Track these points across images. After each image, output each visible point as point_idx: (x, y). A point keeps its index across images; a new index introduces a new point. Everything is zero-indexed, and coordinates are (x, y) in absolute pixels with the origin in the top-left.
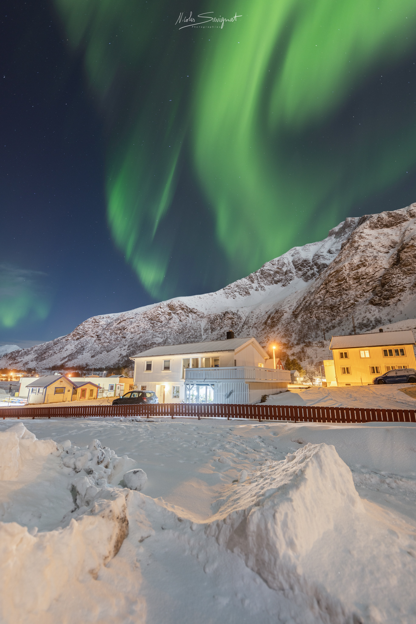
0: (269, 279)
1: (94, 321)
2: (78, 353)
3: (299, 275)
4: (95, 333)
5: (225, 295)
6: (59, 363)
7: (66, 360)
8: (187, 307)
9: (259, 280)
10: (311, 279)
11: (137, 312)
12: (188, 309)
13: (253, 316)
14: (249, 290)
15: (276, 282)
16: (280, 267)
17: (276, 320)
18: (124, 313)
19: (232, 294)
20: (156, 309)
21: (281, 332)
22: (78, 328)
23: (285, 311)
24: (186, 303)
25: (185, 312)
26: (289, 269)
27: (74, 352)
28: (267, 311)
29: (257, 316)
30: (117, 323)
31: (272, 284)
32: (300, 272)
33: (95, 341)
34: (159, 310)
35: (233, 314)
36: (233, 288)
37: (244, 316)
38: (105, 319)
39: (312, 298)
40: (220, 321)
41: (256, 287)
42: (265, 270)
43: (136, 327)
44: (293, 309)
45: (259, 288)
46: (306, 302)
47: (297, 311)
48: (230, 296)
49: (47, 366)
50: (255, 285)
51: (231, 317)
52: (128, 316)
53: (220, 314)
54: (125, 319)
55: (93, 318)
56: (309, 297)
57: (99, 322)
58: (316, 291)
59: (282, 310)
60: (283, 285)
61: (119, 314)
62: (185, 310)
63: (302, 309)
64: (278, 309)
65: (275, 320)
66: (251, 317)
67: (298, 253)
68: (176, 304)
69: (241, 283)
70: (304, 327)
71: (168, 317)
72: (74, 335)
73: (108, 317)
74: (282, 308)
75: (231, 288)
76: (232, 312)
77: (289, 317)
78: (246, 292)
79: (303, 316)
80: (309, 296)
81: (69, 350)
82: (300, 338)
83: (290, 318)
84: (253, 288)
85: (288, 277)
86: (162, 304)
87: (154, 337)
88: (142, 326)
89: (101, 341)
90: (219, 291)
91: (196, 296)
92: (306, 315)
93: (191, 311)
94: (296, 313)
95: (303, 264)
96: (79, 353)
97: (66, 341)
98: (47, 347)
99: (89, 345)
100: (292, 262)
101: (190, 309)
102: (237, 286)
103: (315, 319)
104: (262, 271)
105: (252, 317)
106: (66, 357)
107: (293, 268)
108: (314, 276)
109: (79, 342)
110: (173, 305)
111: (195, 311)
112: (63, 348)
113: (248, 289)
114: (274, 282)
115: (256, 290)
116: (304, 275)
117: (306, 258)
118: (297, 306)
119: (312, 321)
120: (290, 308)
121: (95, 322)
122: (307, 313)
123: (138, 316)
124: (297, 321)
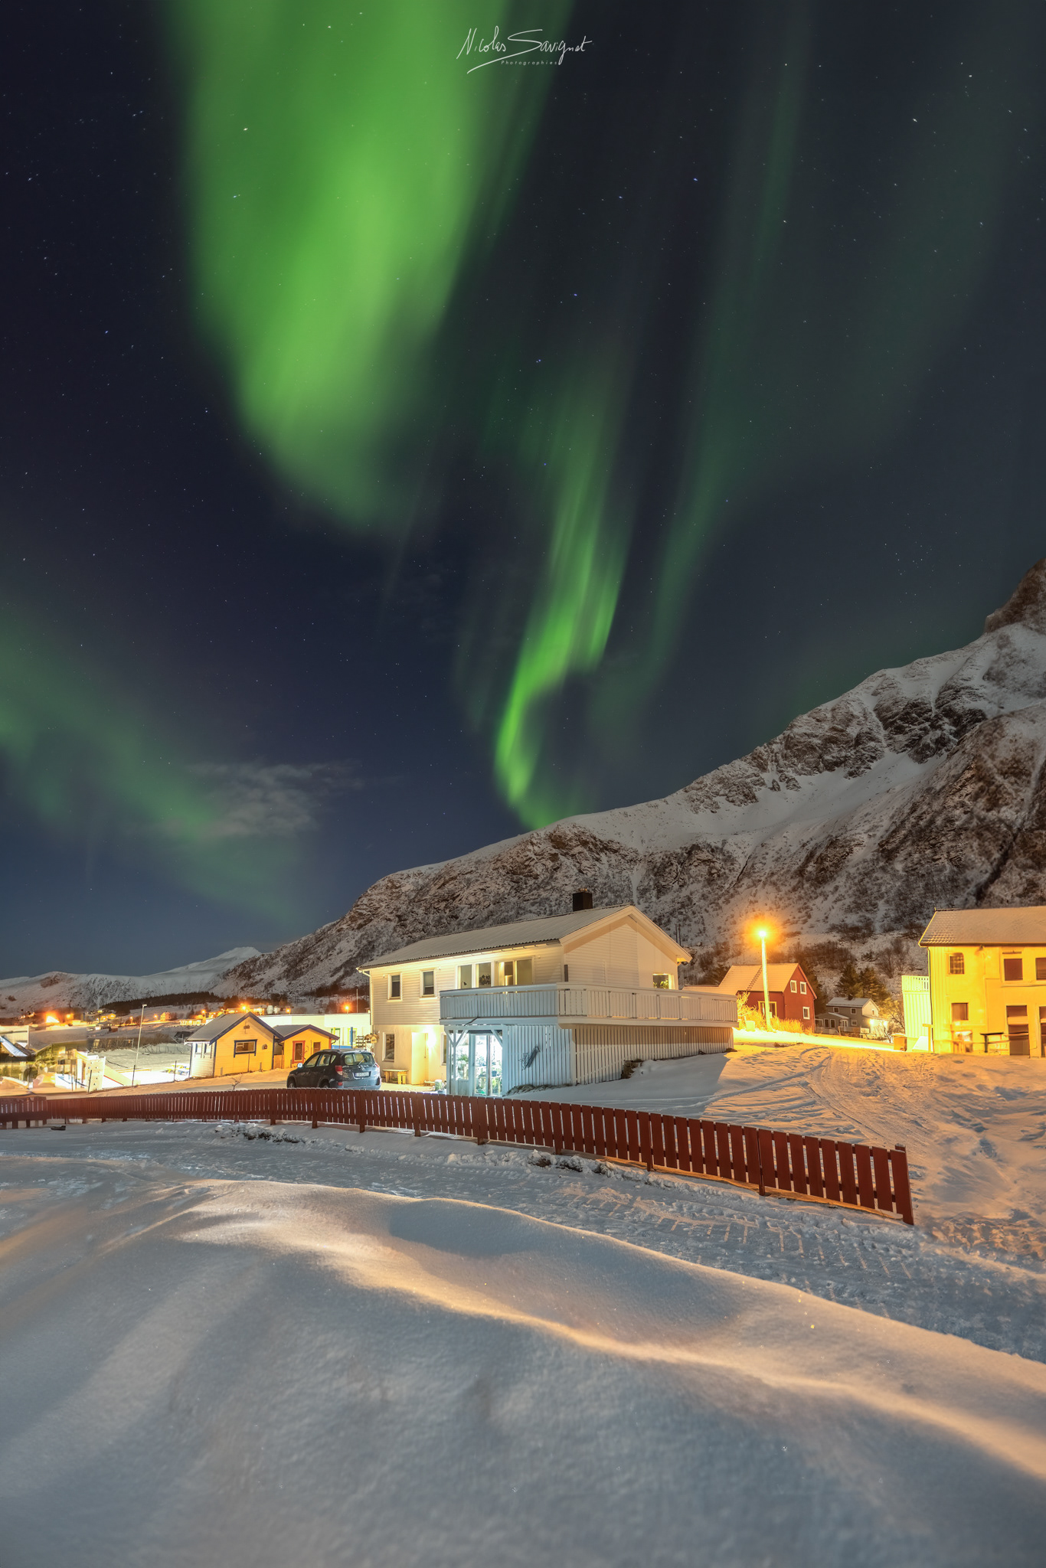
0: (810, 758)
1: (390, 884)
2: (363, 957)
3: (897, 746)
4: (395, 912)
5: (690, 804)
6: (330, 981)
7: (341, 973)
8: (595, 838)
9: (782, 762)
10: (935, 756)
11: (479, 858)
12: (598, 843)
13: (767, 854)
14: (754, 790)
15: (831, 766)
16: (840, 727)
17: (831, 866)
18: (451, 862)
19: (707, 800)
20: (523, 847)
21: (843, 896)
22: (359, 903)
23: (856, 843)
24: (591, 829)
25: (590, 850)
26: (865, 730)
27: (354, 956)
28: (805, 841)
29: (778, 856)
30: (437, 886)
31: (818, 771)
32: (900, 737)
33: (395, 930)
34: (530, 850)
35: (713, 851)
36: (709, 785)
37: (741, 855)
38: (412, 880)
39: (936, 806)
40: (680, 869)
41: (774, 781)
42: (797, 737)
43: (479, 892)
44: (882, 837)
45: (780, 783)
46: (920, 818)
47: (891, 840)
48: (702, 807)
49: (308, 989)
50: (768, 777)
51: (706, 858)
52: (460, 868)
53: (679, 851)
54: (454, 874)
55: (387, 879)
56: (929, 804)
57: (400, 887)
58: (950, 787)
59: (848, 838)
60: (851, 774)
61: (442, 865)
62: (591, 846)
63: (906, 837)
64: (836, 837)
65: (827, 864)
66: (760, 858)
67: (891, 686)
68: (568, 832)
69: (732, 774)
70: (915, 885)
71: (552, 864)
72: (353, 919)
73: (419, 874)
74: (848, 834)
75: (706, 786)
76: (709, 845)
77: (869, 857)
78: (745, 795)
79: (910, 855)
80: (927, 800)
81: (345, 951)
82: (900, 914)
83: (872, 860)
84: (763, 784)
85: (864, 752)
86: (535, 835)
87: (521, 912)
88: (492, 888)
89: (406, 927)
90: (675, 794)
91: (616, 811)
92: (920, 853)
93: (606, 848)
94: (889, 847)
95: (908, 713)
96: (365, 957)
97: (338, 933)
98: (304, 947)
99: (384, 939)
100: (875, 710)
101: (601, 842)
102: (721, 781)
103: (948, 866)
104: (788, 739)
105: (764, 858)
106: (341, 967)
107: (878, 726)
108: (944, 745)
109: (364, 933)
110: (560, 837)
111: (615, 847)
112: (333, 948)
113: (750, 787)
114: (825, 766)
115: (773, 789)
116: (913, 743)
117: (917, 697)
118: (893, 828)
119: (937, 871)
120: (871, 834)
121: (391, 888)
122: (923, 847)
123: (481, 866)
124: (892, 868)
